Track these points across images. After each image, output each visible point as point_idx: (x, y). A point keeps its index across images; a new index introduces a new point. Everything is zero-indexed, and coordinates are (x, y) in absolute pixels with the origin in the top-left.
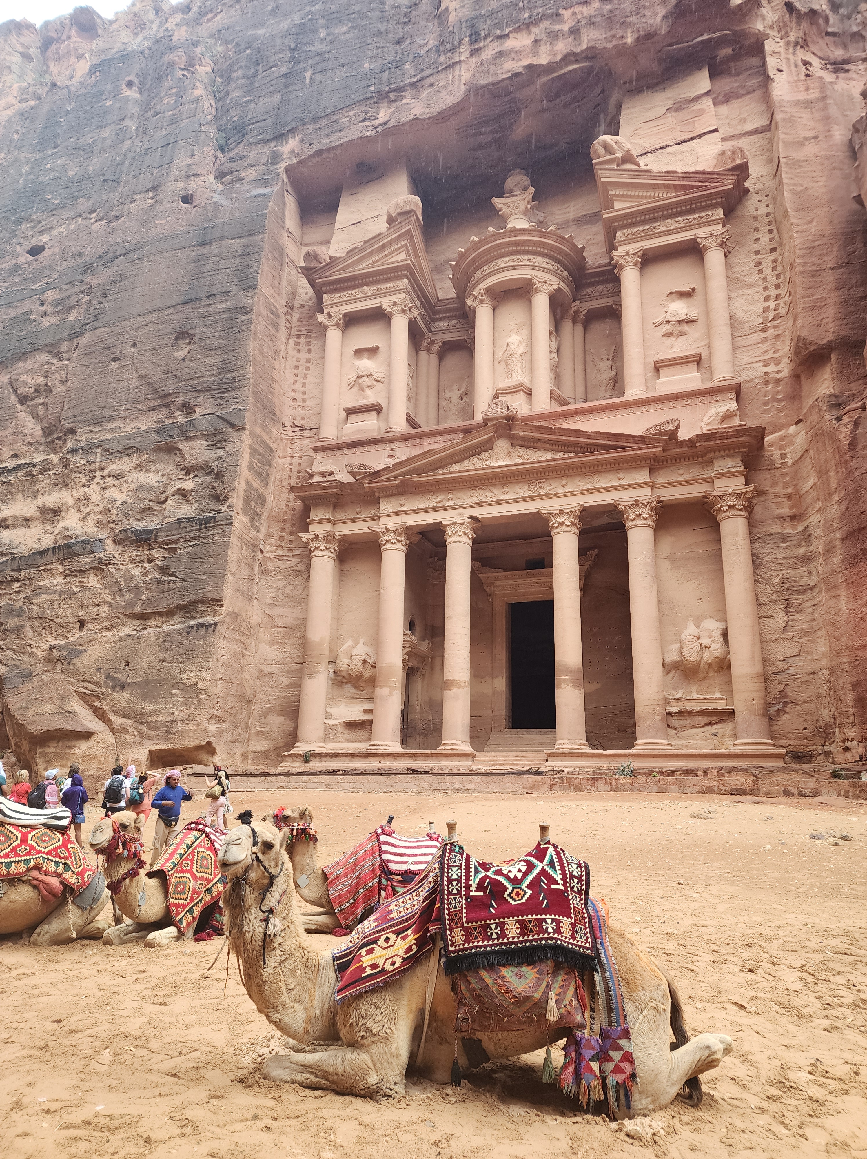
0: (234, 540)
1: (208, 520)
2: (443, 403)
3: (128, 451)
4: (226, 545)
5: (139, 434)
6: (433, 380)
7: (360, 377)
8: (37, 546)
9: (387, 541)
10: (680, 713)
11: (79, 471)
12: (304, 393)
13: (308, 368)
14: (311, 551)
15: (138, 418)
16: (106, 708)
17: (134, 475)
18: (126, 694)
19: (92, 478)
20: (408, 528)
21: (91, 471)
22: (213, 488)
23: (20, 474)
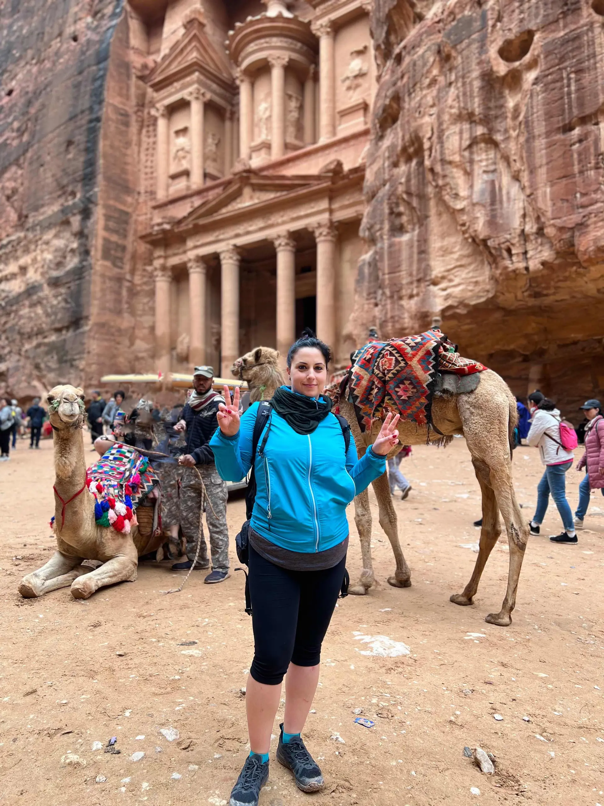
1: (84, 266)
3: (49, 227)
4: (90, 281)
5: (55, 214)
7: (178, 151)
8: (19, 291)
11: (30, 242)
12: (152, 167)
14: (154, 278)
15: (53, 204)
17: (54, 241)
21: (36, 241)
22: (85, 245)
23: (10, 246)
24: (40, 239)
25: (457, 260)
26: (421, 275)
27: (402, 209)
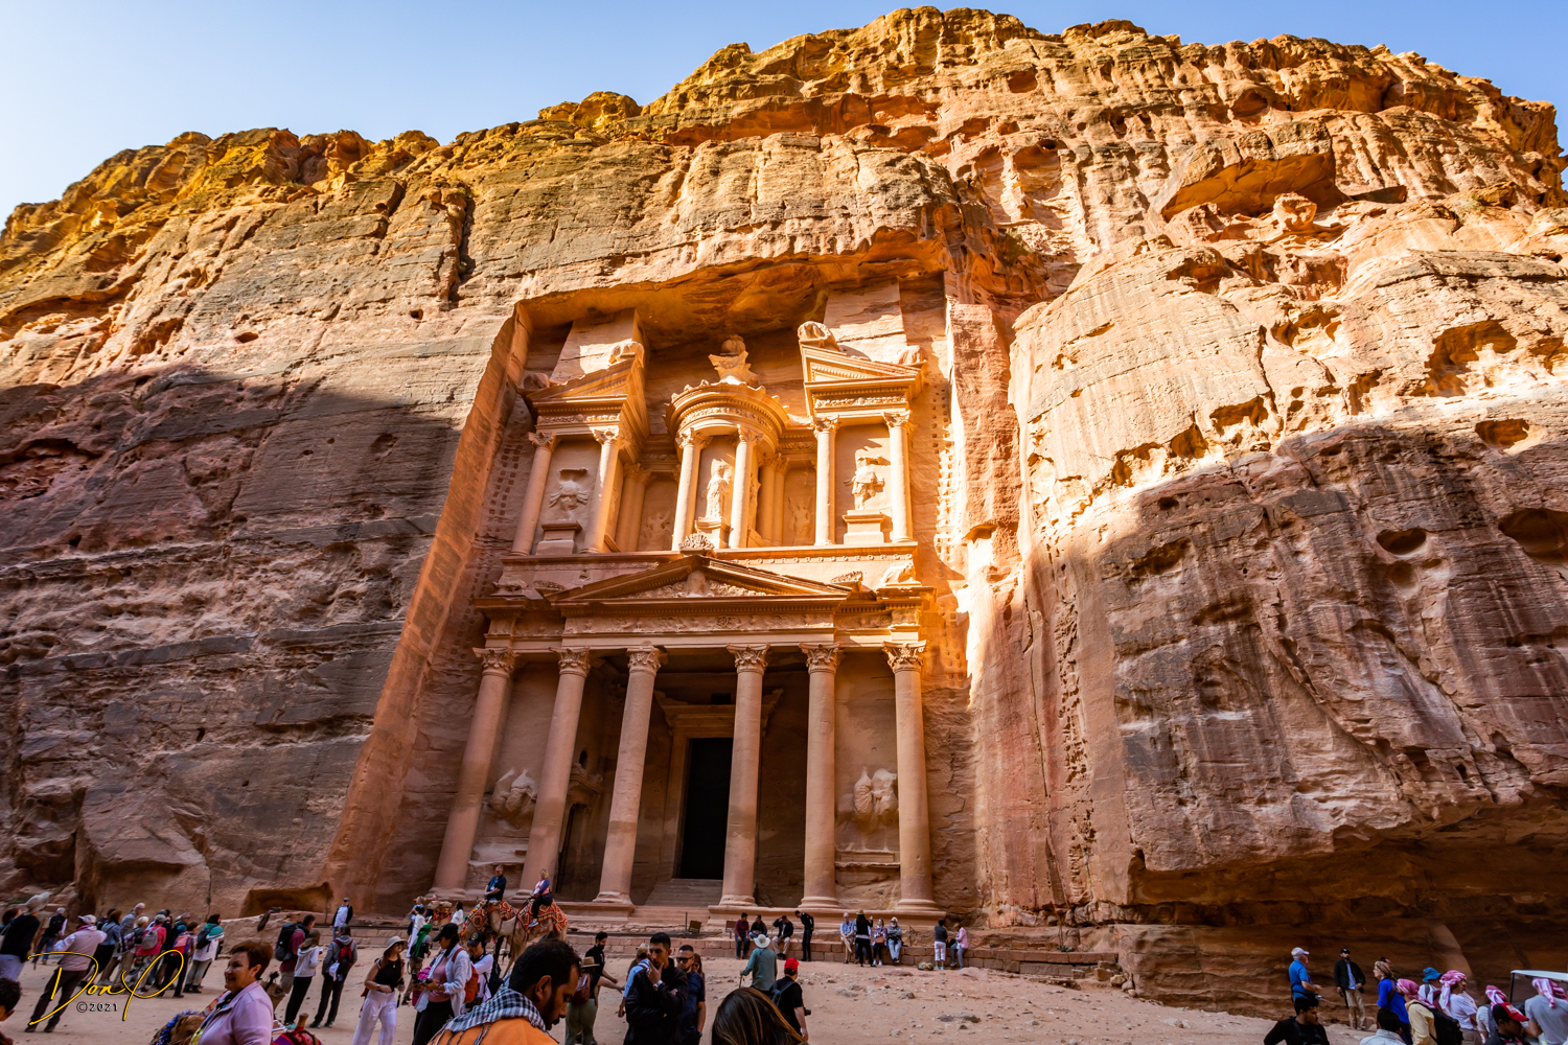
0: (399, 653)
1: (375, 628)
2: (645, 529)
3: (298, 547)
4: (389, 656)
5: (318, 531)
6: (638, 508)
7: (563, 496)
8: (170, 639)
9: (568, 664)
10: (849, 868)
11: (237, 561)
12: (503, 505)
13: (511, 482)
14: (483, 668)
15: (319, 513)
16: (208, 835)
17: (302, 572)
18: (236, 820)
19: (253, 571)
20: (592, 652)
21: (253, 563)
22: (387, 593)
23: (171, 558)
24: (267, 562)
25: (1334, 763)
26: (1278, 773)
27: (1216, 676)
